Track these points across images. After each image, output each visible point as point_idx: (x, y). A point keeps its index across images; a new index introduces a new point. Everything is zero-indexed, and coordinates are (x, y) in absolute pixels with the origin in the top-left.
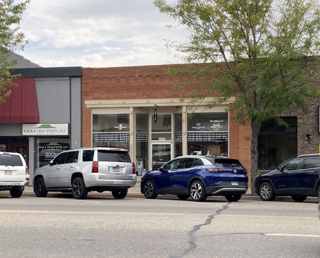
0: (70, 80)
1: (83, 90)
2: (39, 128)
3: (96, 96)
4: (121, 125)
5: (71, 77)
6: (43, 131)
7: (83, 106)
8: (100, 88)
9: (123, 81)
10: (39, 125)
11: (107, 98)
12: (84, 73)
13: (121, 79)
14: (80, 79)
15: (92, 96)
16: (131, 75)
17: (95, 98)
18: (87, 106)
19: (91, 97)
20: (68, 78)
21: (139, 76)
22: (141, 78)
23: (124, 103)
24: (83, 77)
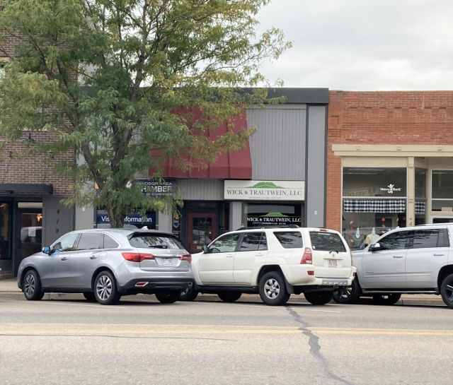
0: (307, 109)
1: (330, 127)
2: (255, 187)
3: (350, 137)
4: (391, 186)
5: (309, 104)
6: (261, 193)
7: (328, 154)
8: (359, 124)
9: (398, 114)
10: (253, 183)
11: (370, 141)
12: (332, 98)
13: (396, 111)
14: (324, 108)
15: (345, 137)
16: (412, 105)
17: (349, 141)
18: (336, 154)
19: (342, 138)
20: (305, 107)
21: (426, 108)
22: (430, 111)
23: (399, 151)
24: (330, 106)
